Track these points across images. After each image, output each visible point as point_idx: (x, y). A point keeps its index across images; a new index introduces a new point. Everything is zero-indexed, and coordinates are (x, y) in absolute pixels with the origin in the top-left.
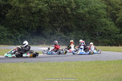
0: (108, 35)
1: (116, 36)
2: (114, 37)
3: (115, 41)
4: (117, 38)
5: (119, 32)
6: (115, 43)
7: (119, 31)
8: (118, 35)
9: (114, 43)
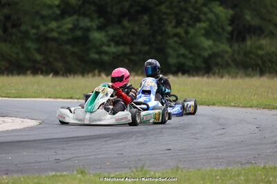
0: (9, 25)
1: (43, 29)
2: (34, 31)
3: (38, 51)
4: (47, 39)
5: (58, 12)
6: (39, 57)
7: (58, 6)
8: (54, 25)
9: (35, 61)
